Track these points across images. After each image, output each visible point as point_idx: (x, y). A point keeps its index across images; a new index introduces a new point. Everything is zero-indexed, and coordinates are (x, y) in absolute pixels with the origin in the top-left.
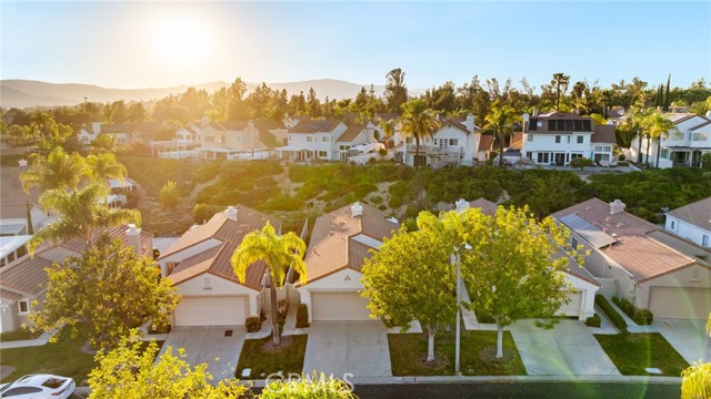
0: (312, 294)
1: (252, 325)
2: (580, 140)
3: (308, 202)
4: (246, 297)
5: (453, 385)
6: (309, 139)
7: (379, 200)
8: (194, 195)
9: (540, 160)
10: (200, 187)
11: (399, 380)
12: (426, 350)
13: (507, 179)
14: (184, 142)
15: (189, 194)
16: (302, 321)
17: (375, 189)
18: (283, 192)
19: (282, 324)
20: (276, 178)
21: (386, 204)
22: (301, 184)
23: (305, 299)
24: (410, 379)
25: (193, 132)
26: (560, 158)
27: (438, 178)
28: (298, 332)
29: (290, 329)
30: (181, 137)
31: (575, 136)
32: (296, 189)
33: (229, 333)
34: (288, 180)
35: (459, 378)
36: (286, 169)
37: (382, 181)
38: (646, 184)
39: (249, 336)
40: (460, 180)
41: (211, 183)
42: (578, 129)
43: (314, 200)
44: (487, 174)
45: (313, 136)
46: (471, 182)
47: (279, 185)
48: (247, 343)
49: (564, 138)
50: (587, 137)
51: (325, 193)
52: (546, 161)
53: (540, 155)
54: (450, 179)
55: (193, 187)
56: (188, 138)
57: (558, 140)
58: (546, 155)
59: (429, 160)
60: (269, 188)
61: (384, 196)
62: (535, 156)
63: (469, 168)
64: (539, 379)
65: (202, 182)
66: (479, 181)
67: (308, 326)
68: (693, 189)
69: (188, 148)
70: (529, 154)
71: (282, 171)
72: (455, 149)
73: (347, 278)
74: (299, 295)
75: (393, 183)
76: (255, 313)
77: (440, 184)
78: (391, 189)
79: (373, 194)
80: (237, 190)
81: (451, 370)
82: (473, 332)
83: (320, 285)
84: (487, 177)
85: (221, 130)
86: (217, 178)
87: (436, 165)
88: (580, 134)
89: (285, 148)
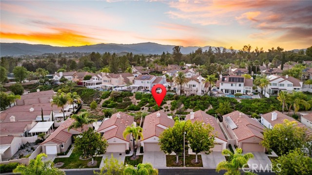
0: (145, 143)
1: (127, 152)
2: (240, 85)
3: (142, 108)
4: (125, 144)
5: (183, 169)
6: (142, 82)
7: (167, 107)
8: (101, 103)
9: (226, 92)
10: (103, 101)
11: (168, 168)
12: (176, 160)
13: (212, 100)
14: (95, 81)
15: (99, 103)
16: (142, 151)
17: (166, 103)
18: (133, 104)
19: (136, 152)
20: (130, 98)
21: (169, 109)
22: (140, 101)
23: (143, 145)
24: (171, 168)
25: (98, 77)
26: (233, 92)
27: (188, 100)
28: (140, 154)
29: (138, 153)
30: (94, 79)
31: (238, 84)
32: (138, 103)
33: (121, 154)
34: (135, 99)
35: (185, 167)
36: (134, 94)
37: (168, 100)
38: (259, 103)
39: (127, 155)
40: (195, 100)
41: (107, 99)
42: (239, 81)
43: (144, 107)
44: (205, 99)
45: (144, 81)
46: (199, 102)
47: (132, 101)
48: (126, 157)
49: (234, 84)
50: (242, 84)
51: (148, 104)
52: (228, 92)
53: (226, 90)
54: (192, 100)
55: (100, 101)
56: (96, 79)
57: (232, 85)
58: (228, 90)
59: (185, 92)
60: (128, 102)
61: (169, 106)
62: (224, 91)
63: (199, 96)
64: (207, 168)
65: (104, 99)
66: (202, 101)
67: (143, 152)
68: (274, 106)
69: (97, 84)
70: (222, 90)
71: (133, 95)
72: (194, 88)
73: (155, 139)
74: (141, 144)
75: (172, 101)
76: (128, 149)
77: (188, 102)
78: (171, 103)
79: (165, 105)
80: (116, 102)
81: (183, 165)
82: (190, 155)
83: (147, 141)
84: (205, 100)
85: (109, 78)
86: (109, 98)
87: (188, 94)
88: (240, 83)
89: (133, 85)
